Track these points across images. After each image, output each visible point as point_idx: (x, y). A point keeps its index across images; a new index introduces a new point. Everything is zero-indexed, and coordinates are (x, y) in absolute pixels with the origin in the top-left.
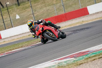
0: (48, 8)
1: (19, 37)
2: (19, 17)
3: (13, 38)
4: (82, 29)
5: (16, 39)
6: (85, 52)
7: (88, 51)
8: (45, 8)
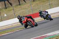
0: (23, 10)
1: (6, 26)
2: (6, 16)
3: (2, 27)
4: (43, 23)
5: (4, 28)
6: (44, 36)
7: (46, 36)
8: (21, 11)
